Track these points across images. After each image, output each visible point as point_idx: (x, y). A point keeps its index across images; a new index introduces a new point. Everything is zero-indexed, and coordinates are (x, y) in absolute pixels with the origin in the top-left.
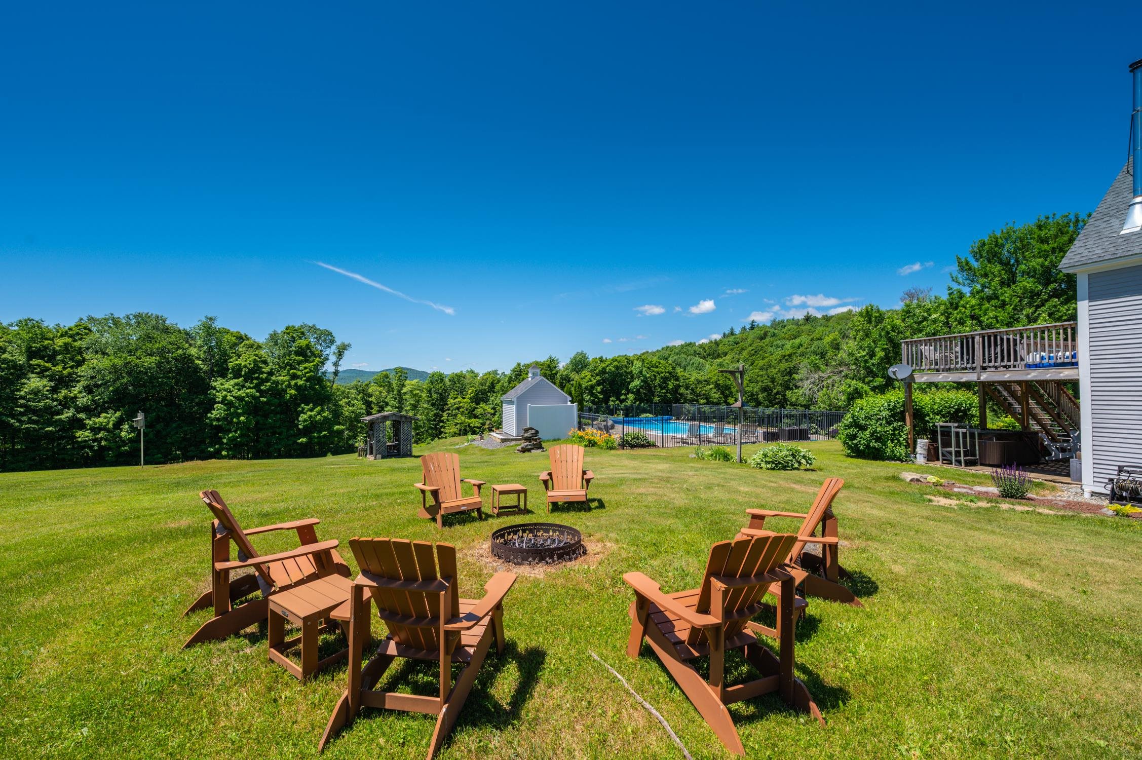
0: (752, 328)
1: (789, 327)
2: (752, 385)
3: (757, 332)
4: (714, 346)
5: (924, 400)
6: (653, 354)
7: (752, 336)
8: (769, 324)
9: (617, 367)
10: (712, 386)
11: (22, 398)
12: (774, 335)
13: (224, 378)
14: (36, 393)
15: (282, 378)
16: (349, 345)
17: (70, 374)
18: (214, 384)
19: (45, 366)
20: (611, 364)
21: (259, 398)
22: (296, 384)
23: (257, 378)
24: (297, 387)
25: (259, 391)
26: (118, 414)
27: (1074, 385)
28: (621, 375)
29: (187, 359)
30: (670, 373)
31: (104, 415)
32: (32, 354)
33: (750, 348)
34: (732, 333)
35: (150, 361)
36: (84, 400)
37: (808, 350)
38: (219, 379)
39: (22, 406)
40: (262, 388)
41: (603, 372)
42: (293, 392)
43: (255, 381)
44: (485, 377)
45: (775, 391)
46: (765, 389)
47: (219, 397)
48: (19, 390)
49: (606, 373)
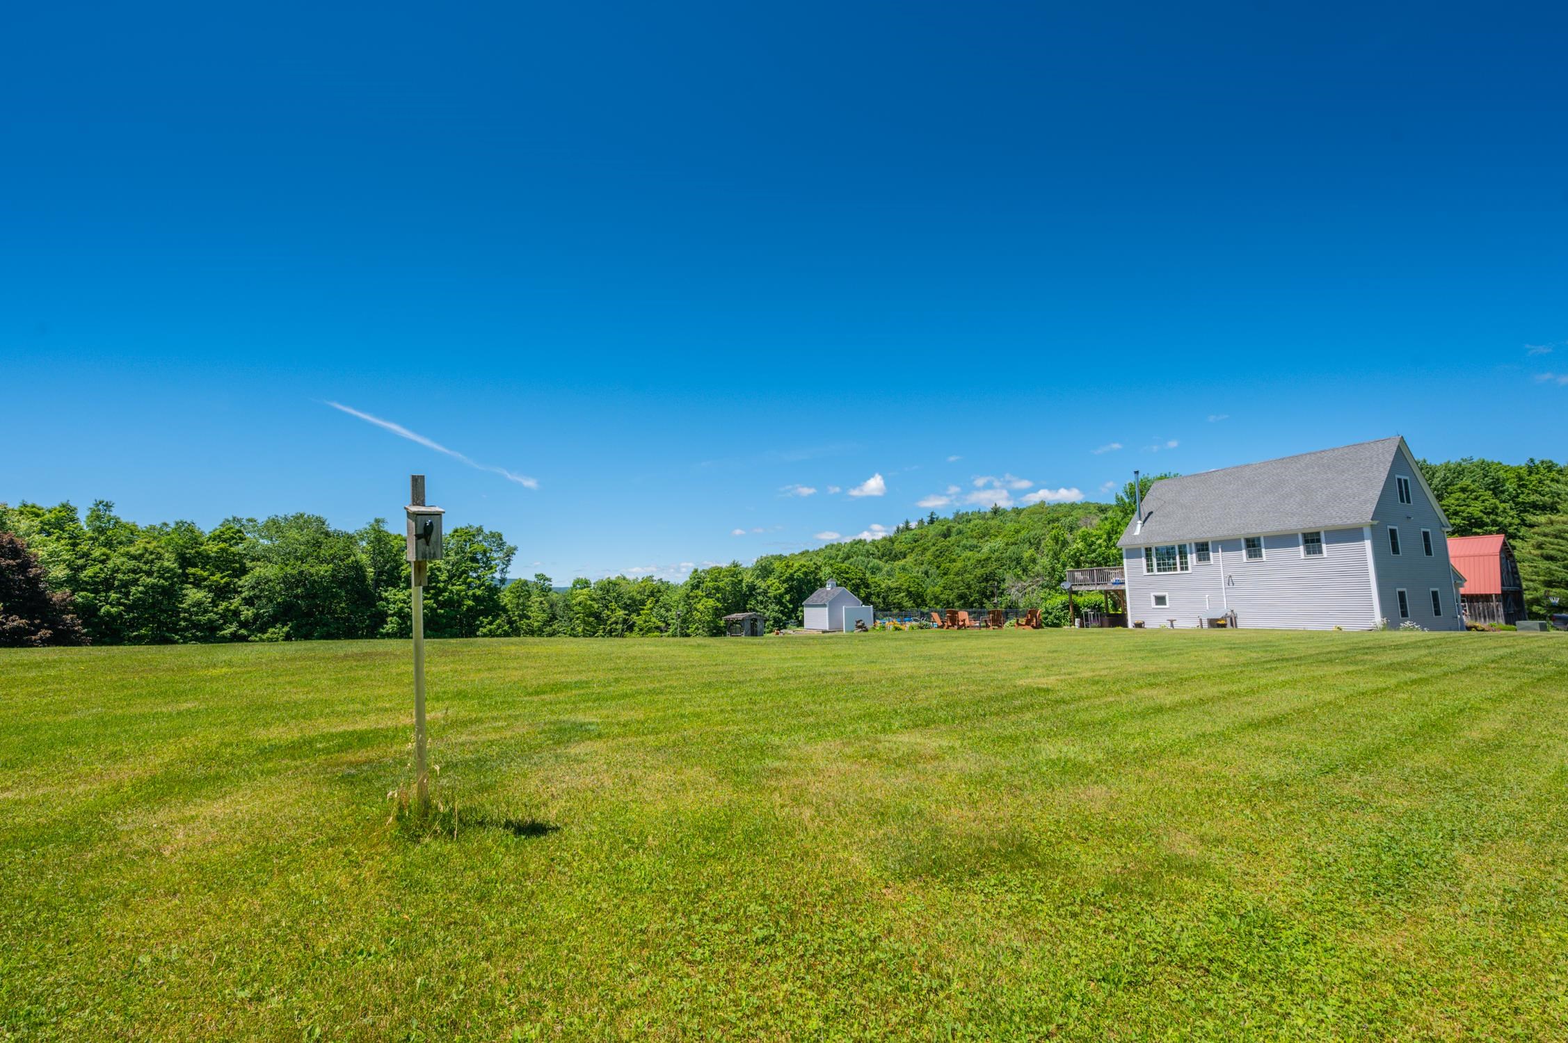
0: (932, 522)
1: (976, 522)
2: (947, 592)
3: (937, 528)
4: (889, 544)
5: (1079, 600)
6: (817, 553)
7: (933, 531)
8: (951, 517)
9: (806, 574)
10: (902, 594)
11: (185, 611)
12: (960, 532)
13: (395, 588)
14: (199, 604)
15: (458, 588)
16: (515, 549)
17: (227, 584)
18: (384, 594)
19: (201, 575)
20: (799, 570)
21: (436, 610)
22: (474, 594)
23: (434, 588)
24: (475, 598)
25: (437, 601)
26: (286, 629)
27: (1123, 592)
28: (809, 582)
29: (358, 568)
30: (861, 579)
31: (271, 630)
32: (184, 561)
33: (934, 548)
34: (907, 528)
35: (324, 569)
36: (247, 613)
37: (1004, 555)
38: (390, 588)
39: (185, 619)
40: (440, 598)
41: (791, 578)
42: (470, 603)
43: (432, 591)
44: (643, 585)
45: (972, 599)
46: (961, 597)
47: (392, 608)
48: (181, 602)
49: (793, 580)
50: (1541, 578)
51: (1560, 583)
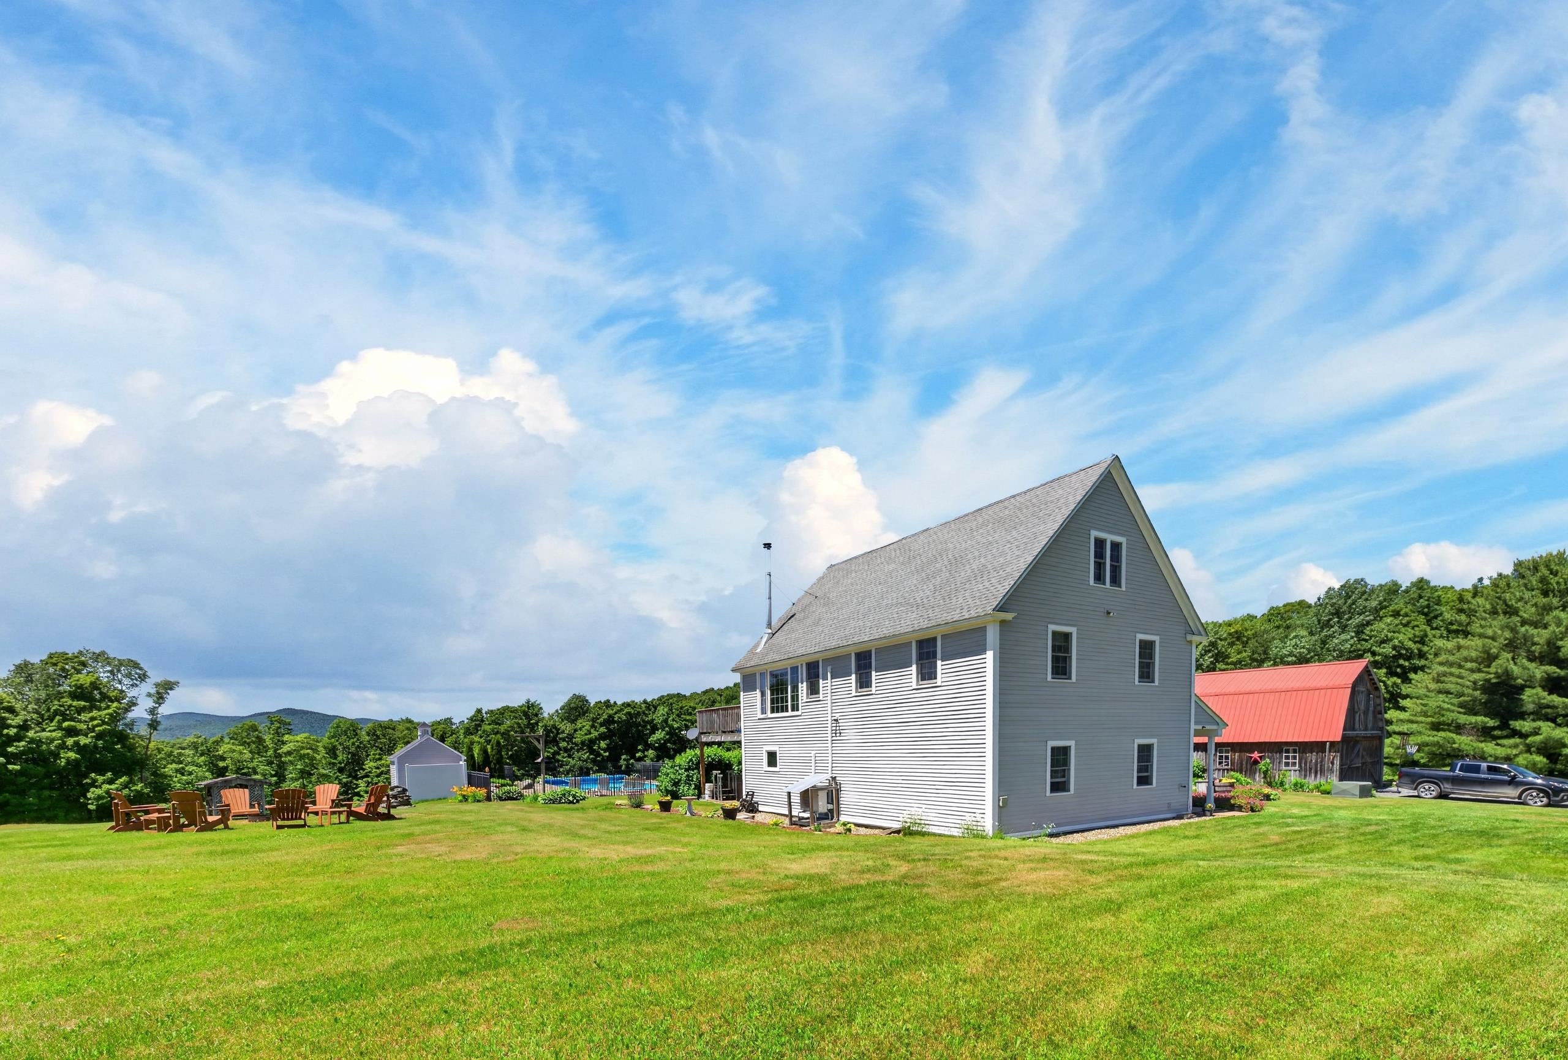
9: (631, 715)
15: (48, 734)
16: (177, 683)
22: (76, 743)
24: (79, 748)
28: (636, 725)
40: (11, 749)
41: (610, 720)
42: (72, 755)
49: (614, 722)
50: (1429, 720)
51: (1449, 725)
